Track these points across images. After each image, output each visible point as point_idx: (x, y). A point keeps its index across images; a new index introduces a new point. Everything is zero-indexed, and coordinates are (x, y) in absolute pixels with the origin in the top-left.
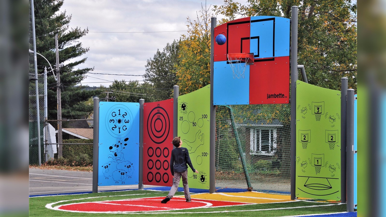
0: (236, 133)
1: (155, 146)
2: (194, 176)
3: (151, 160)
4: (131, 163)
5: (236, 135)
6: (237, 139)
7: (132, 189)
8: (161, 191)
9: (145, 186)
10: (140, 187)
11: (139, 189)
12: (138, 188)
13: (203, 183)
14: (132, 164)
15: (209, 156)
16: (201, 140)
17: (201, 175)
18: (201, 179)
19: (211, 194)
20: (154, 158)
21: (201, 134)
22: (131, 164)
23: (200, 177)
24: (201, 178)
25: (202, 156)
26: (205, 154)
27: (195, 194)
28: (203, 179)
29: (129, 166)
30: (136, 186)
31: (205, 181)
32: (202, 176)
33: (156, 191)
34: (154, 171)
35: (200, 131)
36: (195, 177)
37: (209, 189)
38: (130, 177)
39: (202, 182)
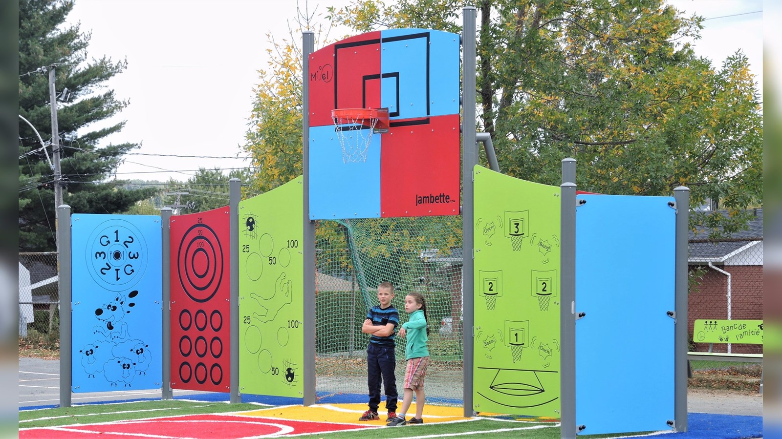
0: (361, 279)
1: (194, 307)
2: (273, 370)
3: (186, 337)
4: (143, 344)
5: (362, 283)
6: (363, 291)
7: (149, 398)
8: (208, 402)
9: (176, 392)
10: (167, 394)
11: (163, 398)
12: (161, 396)
13: (290, 383)
14: (147, 346)
15: (301, 327)
16: (287, 294)
17: (287, 368)
18: (287, 377)
19: (306, 407)
20: (193, 333)
21: (286, 281)
22: (145, 345)
23: (285, 371)
24: (287, 374)
25: (289, 327)
26: (294, 324)
27: (272, 407)
28: (290, 375)
29: (141, 351)
30: (158, 392)
31: (294, 380)
32: (289, 370)
33: (197, 401)
34: (193, 359)
35: (284, 275)
36: (275, 372)
37: (302, 396)
38: (142, 373)
39: (288, 383)
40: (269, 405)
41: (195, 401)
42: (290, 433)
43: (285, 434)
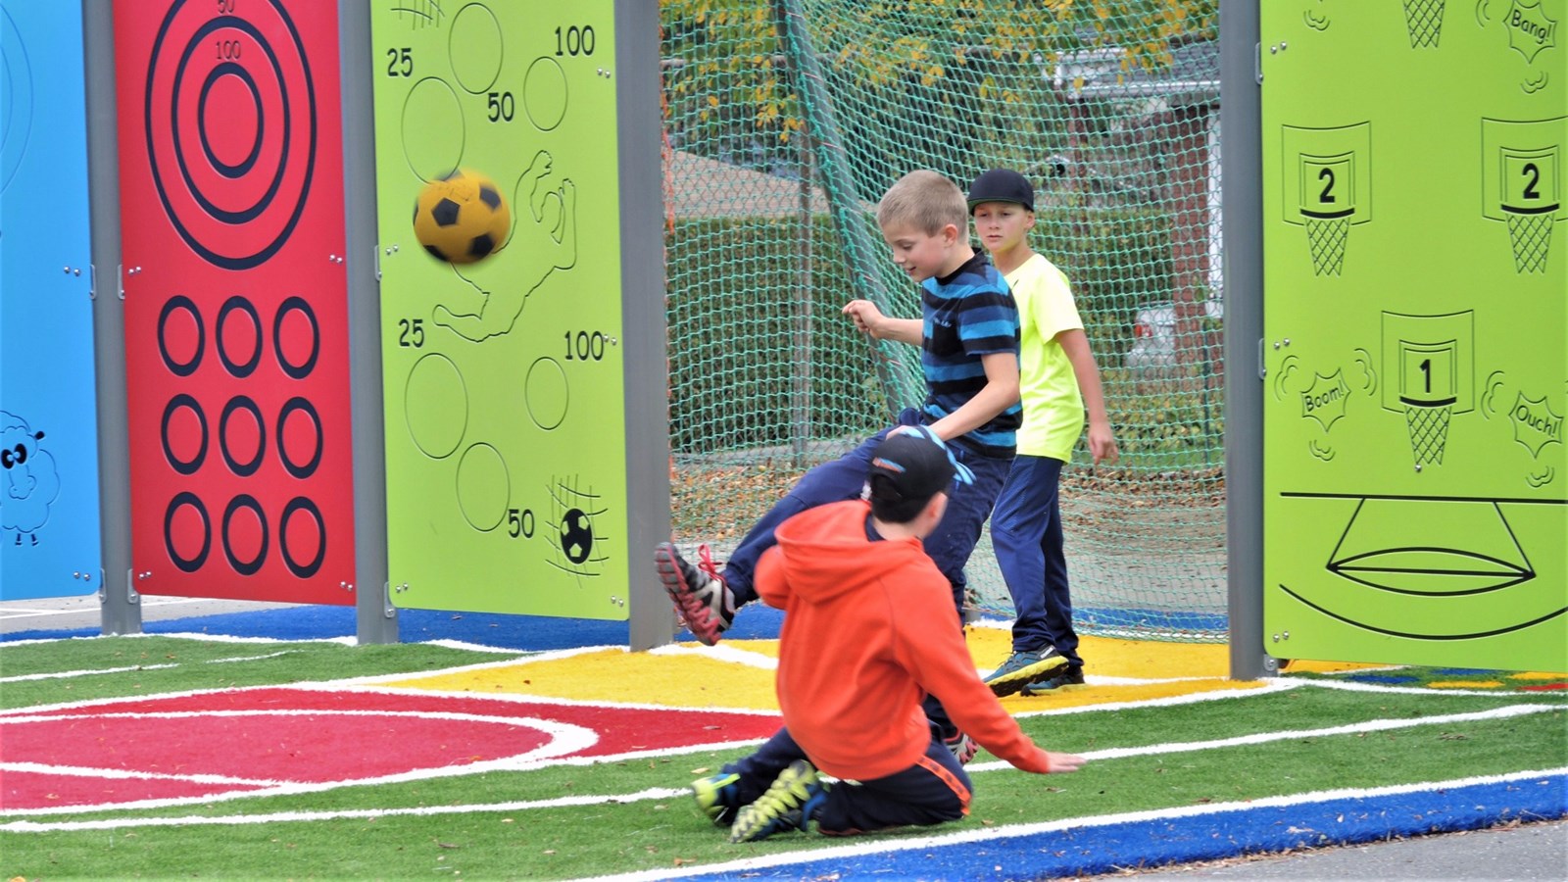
0: (834, 168)
1: (210, 287)
2: (512, 519)
3: (184, 400)
4: (27, 428)
5: (837, 184)
6: (843, 217)
7: (54, 628)
8: (275, 641)
9: (154, 605)
10: (121, 613)
11: (106, 630)
12: (96, 622)
13: (579, 567)
14: (40, 435)
15: (615, 355)
16: (558, 234)
17: (566, 510)
18: (567, 543)
19: (638, 655)
20: (213, 385)
21: (552, 182)
22: (34, 433)
23: (559, 520)
24: (566, 530)
25: (569, 357)
26: (585, 345)
27: (514, 657)
28: (578, 537)
29: (17, 455)
30: (87, 607)
31: (593, 555)
32: (573, 516)
33: (235, 639)
34: (215, 483)
35: (544, 159)
36: (521, 526)
37: (621, 614)
38: (26, 538)
39: (572, 565)
40: (503, 650)
41: (226, 638)
42: (584, 753)
43: (565, 757)
